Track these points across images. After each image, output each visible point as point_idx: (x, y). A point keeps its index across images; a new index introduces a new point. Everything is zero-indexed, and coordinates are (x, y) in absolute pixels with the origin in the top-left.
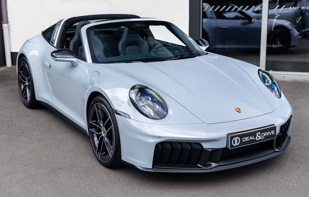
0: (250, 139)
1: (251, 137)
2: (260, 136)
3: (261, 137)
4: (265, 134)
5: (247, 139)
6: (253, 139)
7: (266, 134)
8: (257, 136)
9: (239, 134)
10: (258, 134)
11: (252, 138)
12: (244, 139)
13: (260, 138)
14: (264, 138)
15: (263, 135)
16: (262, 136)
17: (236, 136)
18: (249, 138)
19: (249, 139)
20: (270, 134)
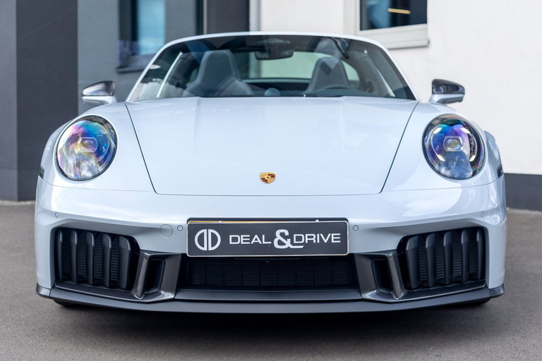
0: (253, 241)
1: (256, 236)
2: (289, 240)
3: (292, 243)
4: (306, 238)
5: (242, 239)
6: (264, 242)
7: (309, 237)
8: (279, 237)
9: (220, 222)
10: (282, 235)
11: (259, 241)
12: (235, 239)
13: (288, 244)
14: (302, 247)
15: (299, 239)
16: (295, 242)
17: (208, 227)
18: (251, 239)
19: (250, 241)
20: (326, 241)
